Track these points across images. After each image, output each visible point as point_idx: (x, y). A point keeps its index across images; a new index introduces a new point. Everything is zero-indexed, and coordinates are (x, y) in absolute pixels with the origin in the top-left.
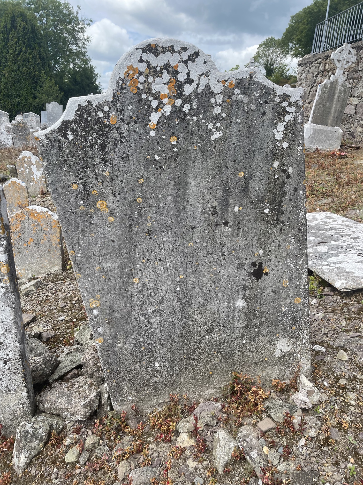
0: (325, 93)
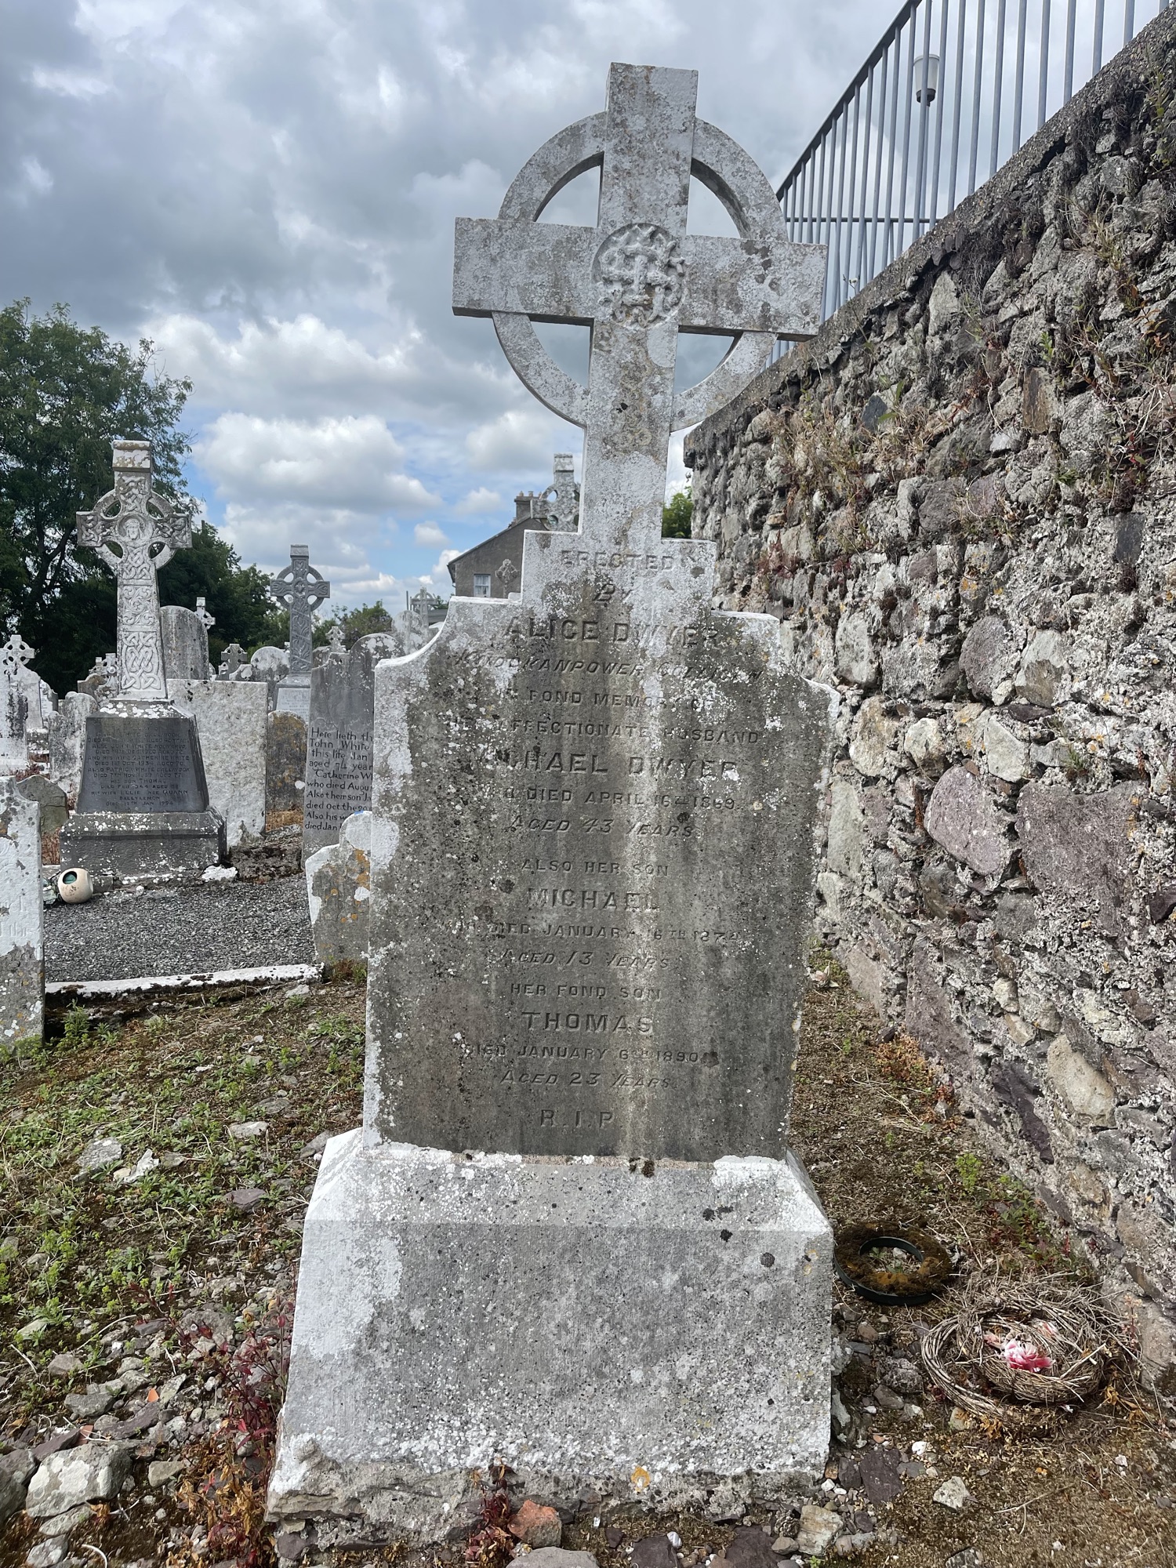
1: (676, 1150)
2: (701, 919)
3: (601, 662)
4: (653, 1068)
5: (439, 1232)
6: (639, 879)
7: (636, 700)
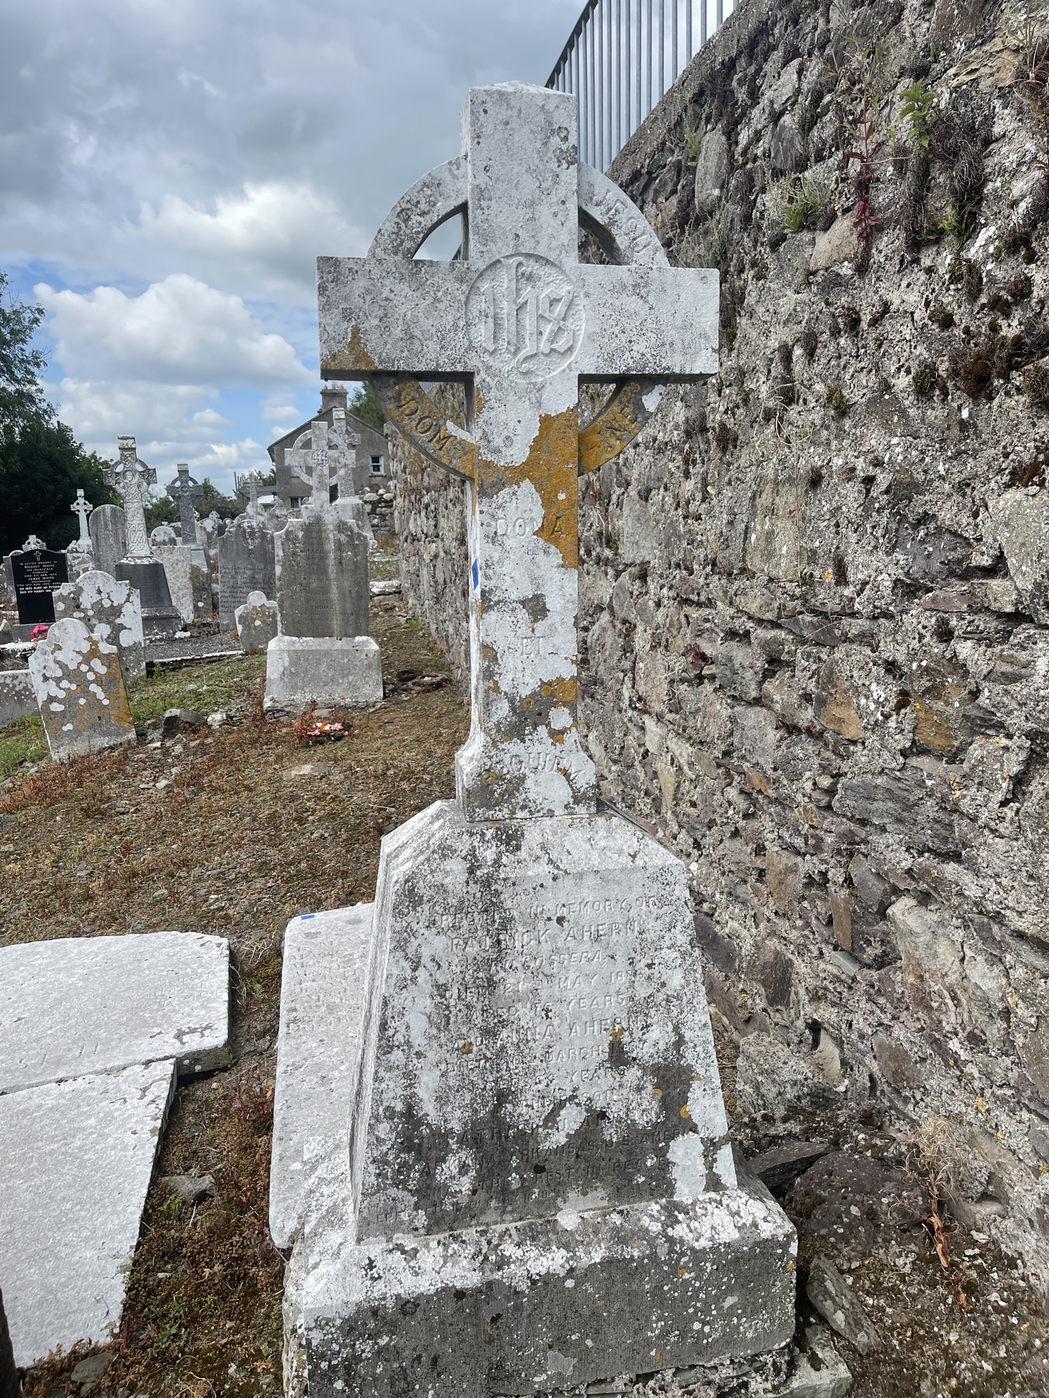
0: (294, 554)
1: (347, 635)
2: (346, 584)
3: (320, 531)
4: (339, 617)
5: (296, 651)
6: (333, 576)
7: (328, 539)
